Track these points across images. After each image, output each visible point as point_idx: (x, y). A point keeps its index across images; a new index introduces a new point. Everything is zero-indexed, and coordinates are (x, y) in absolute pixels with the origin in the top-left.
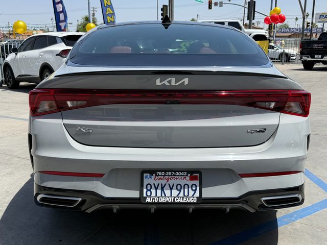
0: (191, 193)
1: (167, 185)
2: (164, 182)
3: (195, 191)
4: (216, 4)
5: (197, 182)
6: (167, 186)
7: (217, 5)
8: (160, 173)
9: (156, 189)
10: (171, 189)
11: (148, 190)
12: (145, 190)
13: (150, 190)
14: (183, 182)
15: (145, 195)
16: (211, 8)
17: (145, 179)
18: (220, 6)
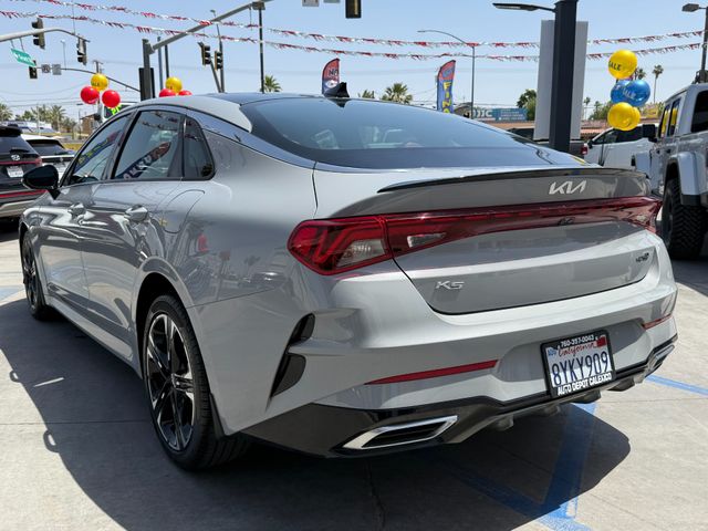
0: (603, 366)
1: (576, 361)
2: (570, 357)
3: (606, 362)
4: (45, 69)
5: (605, 348)
6: (576, 363)
7: (48, 72)
8: (564, 343)
9: (565, 370)
10: (581, 366)
11: (556, 375)
12: (552, 376)
13: (558, 375)
14: (591, 351)
15: (554, 385)
16: (35, 77)
17: (549, 358)
18: (55, 74)
